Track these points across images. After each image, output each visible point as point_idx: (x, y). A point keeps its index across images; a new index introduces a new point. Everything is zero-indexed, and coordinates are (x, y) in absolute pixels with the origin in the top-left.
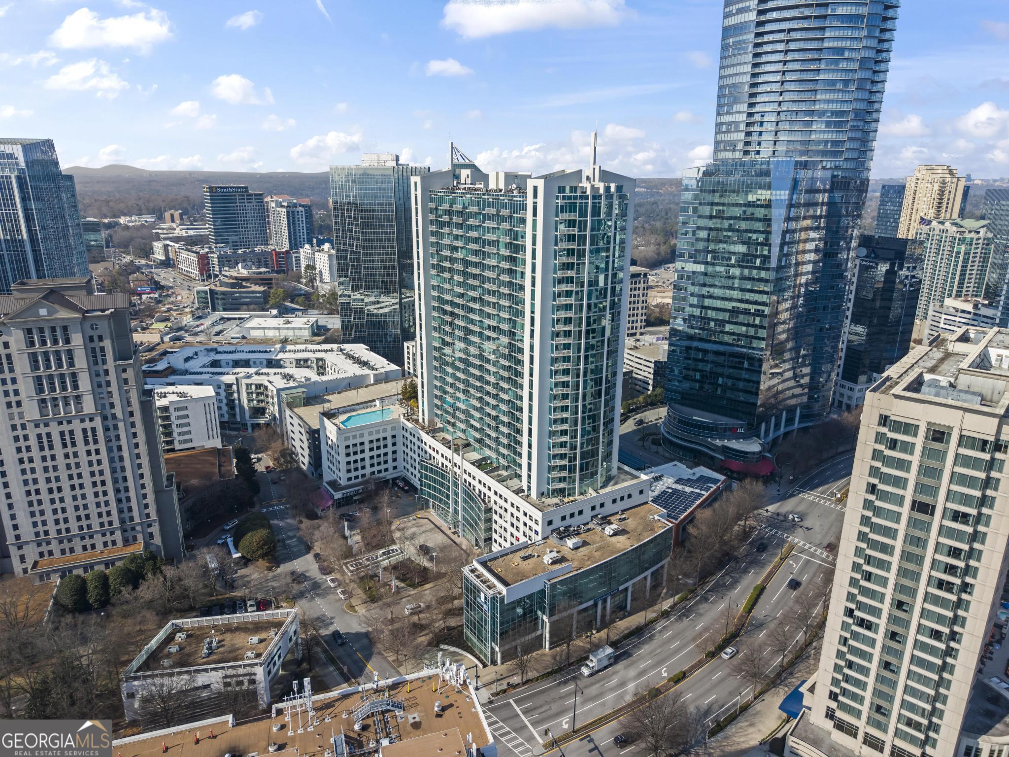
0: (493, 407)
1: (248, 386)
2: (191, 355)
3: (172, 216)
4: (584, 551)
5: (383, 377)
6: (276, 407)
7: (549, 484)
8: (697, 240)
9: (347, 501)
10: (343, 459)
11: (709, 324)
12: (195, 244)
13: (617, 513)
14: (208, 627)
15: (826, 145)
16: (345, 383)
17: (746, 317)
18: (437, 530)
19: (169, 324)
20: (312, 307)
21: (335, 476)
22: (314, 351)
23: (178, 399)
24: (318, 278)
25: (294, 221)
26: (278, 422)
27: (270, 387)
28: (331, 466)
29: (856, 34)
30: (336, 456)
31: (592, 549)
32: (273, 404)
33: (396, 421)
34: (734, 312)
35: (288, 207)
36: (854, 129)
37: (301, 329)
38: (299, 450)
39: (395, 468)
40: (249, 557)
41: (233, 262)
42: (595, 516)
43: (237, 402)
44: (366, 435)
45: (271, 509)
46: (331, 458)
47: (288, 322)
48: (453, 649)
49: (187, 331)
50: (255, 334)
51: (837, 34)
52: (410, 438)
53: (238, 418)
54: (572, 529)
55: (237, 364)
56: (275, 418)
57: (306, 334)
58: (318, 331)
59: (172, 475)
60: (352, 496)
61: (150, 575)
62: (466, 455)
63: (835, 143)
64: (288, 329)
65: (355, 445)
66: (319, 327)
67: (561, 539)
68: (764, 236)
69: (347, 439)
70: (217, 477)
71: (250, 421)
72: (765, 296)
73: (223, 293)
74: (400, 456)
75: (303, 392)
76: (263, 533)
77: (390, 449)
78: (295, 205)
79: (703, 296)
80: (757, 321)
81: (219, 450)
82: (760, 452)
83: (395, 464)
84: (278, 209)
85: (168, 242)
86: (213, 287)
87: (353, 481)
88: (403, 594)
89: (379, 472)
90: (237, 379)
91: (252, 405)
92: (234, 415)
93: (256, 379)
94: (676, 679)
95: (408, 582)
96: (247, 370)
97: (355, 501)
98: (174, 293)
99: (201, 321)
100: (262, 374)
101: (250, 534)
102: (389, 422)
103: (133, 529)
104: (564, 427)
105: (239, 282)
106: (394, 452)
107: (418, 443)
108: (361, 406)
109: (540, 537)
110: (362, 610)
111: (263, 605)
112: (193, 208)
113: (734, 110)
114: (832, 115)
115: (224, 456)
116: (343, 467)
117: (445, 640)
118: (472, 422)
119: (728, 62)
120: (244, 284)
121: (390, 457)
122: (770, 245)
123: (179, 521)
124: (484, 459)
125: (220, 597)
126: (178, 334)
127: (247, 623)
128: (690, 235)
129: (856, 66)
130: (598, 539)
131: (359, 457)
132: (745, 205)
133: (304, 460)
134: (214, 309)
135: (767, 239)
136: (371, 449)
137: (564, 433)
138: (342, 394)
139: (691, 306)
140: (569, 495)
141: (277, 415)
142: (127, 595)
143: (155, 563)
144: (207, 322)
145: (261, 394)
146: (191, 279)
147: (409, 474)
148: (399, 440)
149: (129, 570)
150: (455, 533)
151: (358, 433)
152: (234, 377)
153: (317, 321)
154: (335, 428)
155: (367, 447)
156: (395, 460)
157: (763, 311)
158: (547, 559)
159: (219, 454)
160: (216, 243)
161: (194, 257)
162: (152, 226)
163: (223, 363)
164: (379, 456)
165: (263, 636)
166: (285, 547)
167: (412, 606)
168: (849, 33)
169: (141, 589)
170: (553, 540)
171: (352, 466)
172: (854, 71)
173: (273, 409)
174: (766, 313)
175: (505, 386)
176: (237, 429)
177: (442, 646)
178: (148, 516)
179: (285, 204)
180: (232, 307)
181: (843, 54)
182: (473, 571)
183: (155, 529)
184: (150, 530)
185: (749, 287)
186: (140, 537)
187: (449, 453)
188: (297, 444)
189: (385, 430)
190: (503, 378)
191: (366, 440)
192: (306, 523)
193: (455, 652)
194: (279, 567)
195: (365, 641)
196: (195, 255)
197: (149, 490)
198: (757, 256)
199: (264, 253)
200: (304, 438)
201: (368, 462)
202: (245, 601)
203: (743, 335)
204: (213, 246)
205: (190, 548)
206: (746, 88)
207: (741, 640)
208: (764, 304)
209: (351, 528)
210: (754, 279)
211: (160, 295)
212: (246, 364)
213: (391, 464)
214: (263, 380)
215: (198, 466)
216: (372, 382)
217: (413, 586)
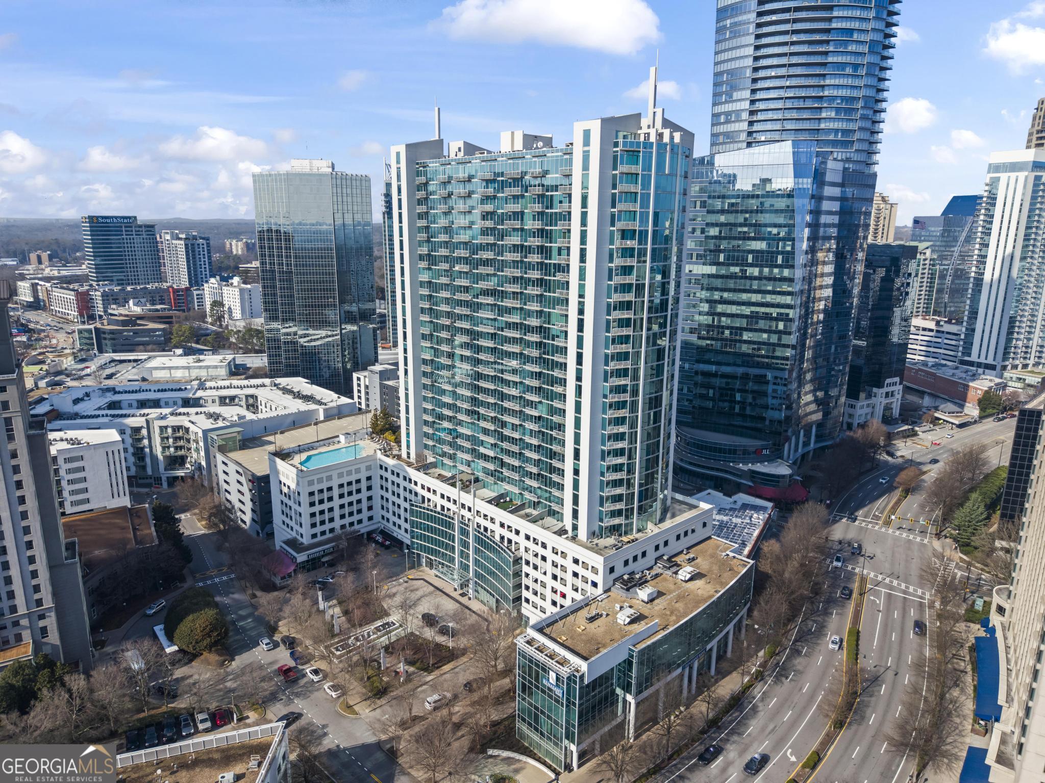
0: (514, 427)
1: (163, 429)
2: (80, 396)
3: (39, 258)
4: (660, 603)
5: (335, 411)
6: (202, 453)
7: (601, 520)
8: (707, 237)
9: (312, 564)
10: (305, 510)
11: (723, 333)
12: (69, 283)
13: (682, 552)
14: (149, 764)
15: (836, 135)
16: (290, 420)
17: (768, 322)
18: (438, 592)
19: (45, 367)
20: (224, 347)
21: (294, 534)
22: (240, 387)
23: (69, 446)
24: (226, 316)
25: (194, 255)
26: (204, 472)
27: (193, 428)
28: (287, 521)
29: (864, 14)
30: (295, 506)
31: (671, 600)
32: (197, 450)
33: (372, 458)
34: (754, 317)
35: (186, 239)
36: (864, 118)
37: (216, 367)
38: (237, 505)
39: (370, 518)
40: (191, 649)
41: (121, 301)
42: (660, 558)
43: (147, 450)
44: (335, 477)
45: (209, 582)
46: (287, 510)
47: (199, 361)
48: (506, 754)
49: (68, 376)
50: (159, 375)
51: (845, 13)
52: (391, 478)
53: (149, 471)
54: (637, 576)
55: (142, 404)
56: (199, 467)
57: (223, 372)
58: (237, 371)
59: (73, 543)
60: (319, 558)
61: (45, 691)
62: (478, 492)
63: (845, 132)
64: (200, 367)
65: (321, 491)
66: (236, 366)
67: (628, 590)
68: (786, 229)
69: (311, 483)
70: (132, 545)
71: (165, 475)
72: (789, 298)
73: (112, 332)
74: (377, 502)
75: (238, 432)
76: (209, 614)
77: (364, 495)
78: (195, 238)
79: (716, 302)
80: (781, 326)
81: (130, 509)
82: (791, 476)
83: (370, 513)
84: (174, 242)
85: (37, 281)
86: (99, 325)
87: (319, 538)
88: (416, 682)
89: (352, 524)
90: (147, 422)
91: (168, 453)
92: (144, 468)
93: (173, 421)
94: (812, 764)
95: (418, 665)
96: (159, 411)
97: (324, 563)
98: (48, 336)
99: (87, 364)
100: (180, 414)
101: (190, 617)
102: (363, 460)
103: (16, 624)
104: (620, 445)
105: (132, 321)
106: (370, 498)
107: (403, 483)
108: (321, 443)
109: (600, 589)
110: (365, 711)
111: (219, 719)
112: (64, 251)
113: (735, 98)
114: (842, 102)
115: (139, 517)
116: (306, 520)
117: (491, 740)
118: (482, 450)
119: (723, 46)
120: (138, 322)
121: (364, 505)
122: (793, 240)
123: (85, 608)
124: (502, 496)
125: (153, 712)
126: (57, 379)
127: (210, 751)
128: (698, 233)
129: (866, 49)
130: (672, 587)
131: (326, 506)
132: (763, 196)
133: (246, 516)
134: (101, 351)
135: (789, 233)
136: (341, 496)
137: (620, 453)
138: (286, 434)
139: (700, 313)
140: (626, 533)
141: (204, 463)
142: (10, 727)
143: (53, 672)
144: (93, 366)
145: (180, 438)
146: (68, 322)
147: (390, 525)
148: (376, 482)
149: (12, 687)
150: (463, 595)
151: (324, 475)
152: (143, 419)
153: (234, 359)
154: (295, 470)
155: (336, 493)
156: (370, 508)
157: (787, 315)
158: (623, 618)
159: (131, 515)
160: (98, 281)
161: (71, 296)
162: (16, 268)
163: (124, 405)
164: (351, 504)
165: (239, 769)
166: (237, 631)
167: (436, 697)
168: (857, 13)
169: (32, 714)
170: (618, 591)
171: (318, 519)
172: (862, 54)
173: (197, 455)
174: (791, 316)
175: (534, 398)
176: (149, 486)
177: (490, 752)
178: (39, 602)
179: (183, 236)
180: (125, 348)
181: (852, 36)
182: (529, 643)
183: (51, 622)
184: (41, 624)
185: (770, 288)
186: (27, 636)
187: (453, 492)
188: (234, 498)
189: (358, 471)
190: (529, 389)
191: (335, 484)
192: (264, 598)
193: (509, 758)
194: (233, 660)
195: (380, 756)
196: (73, 293)
197: (41, 565)
198: (778, 253)
199: (158, 290)
200: (245, 489)
201: (337, 513)
202: (192, 715)
203: (764, 343)
204: (94, 284)
205: (99, 644)
206: (748, 73)
207: (862, 701)
208: (789, 307)
209: (327, 598)
210: (775, 279)
211: (29, 339)
212: (156, 404)
213: (365, 515)
214: (184, 421)
215: (102, 532)
216: (322, 418)
217: (427, 669)
